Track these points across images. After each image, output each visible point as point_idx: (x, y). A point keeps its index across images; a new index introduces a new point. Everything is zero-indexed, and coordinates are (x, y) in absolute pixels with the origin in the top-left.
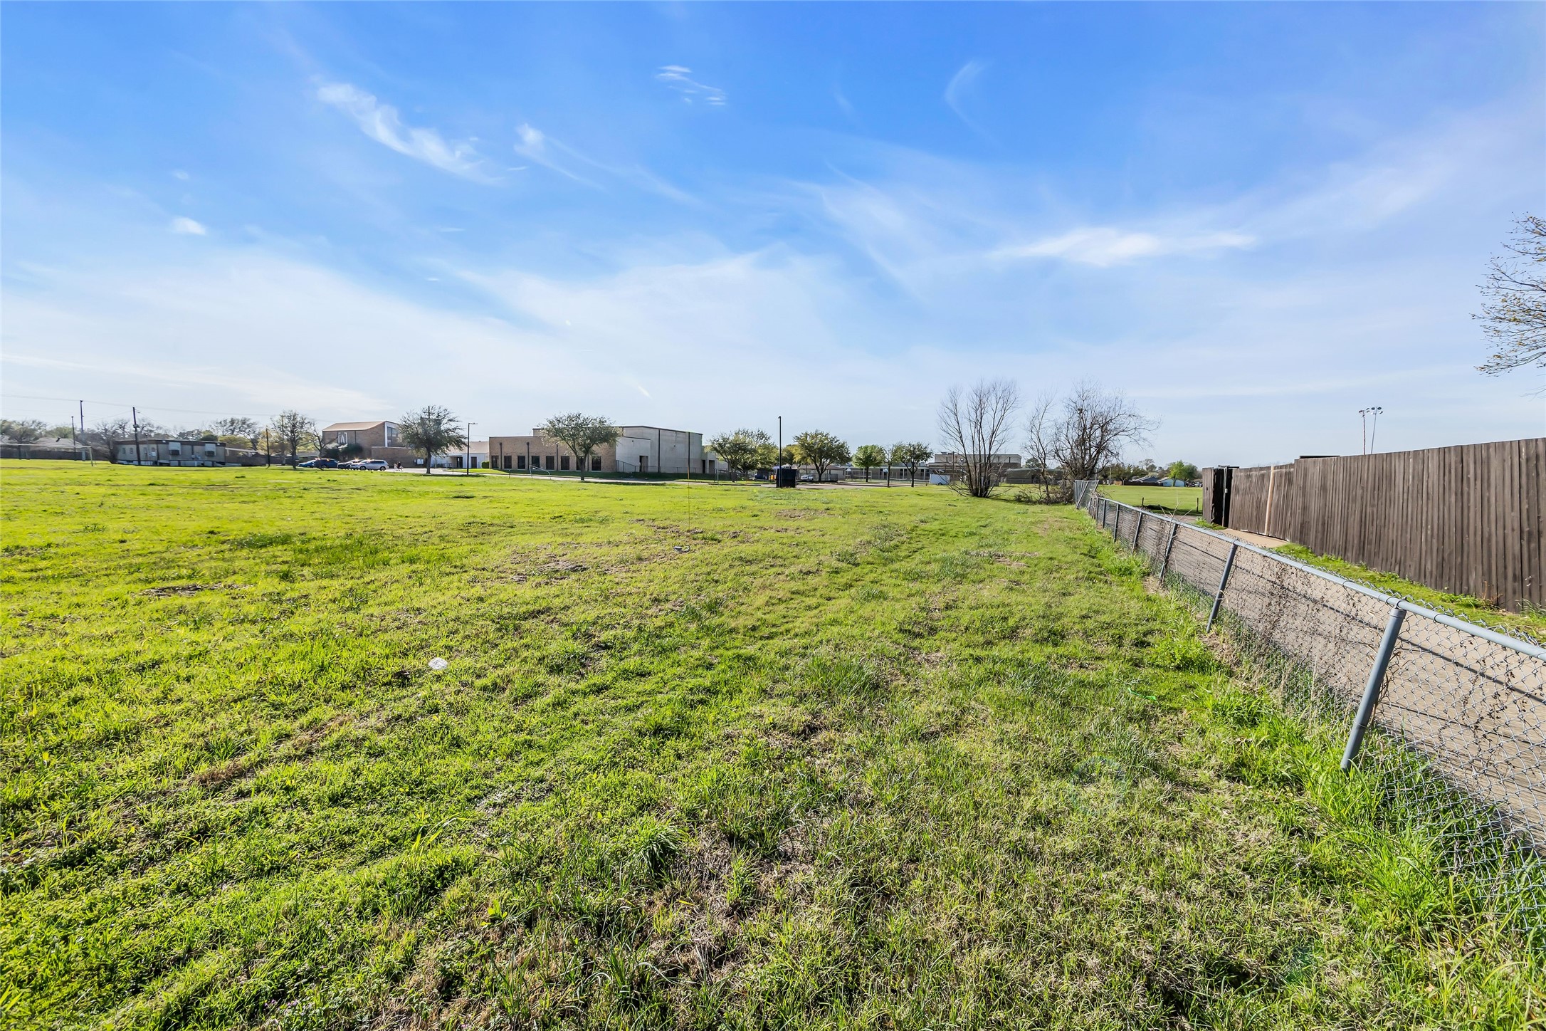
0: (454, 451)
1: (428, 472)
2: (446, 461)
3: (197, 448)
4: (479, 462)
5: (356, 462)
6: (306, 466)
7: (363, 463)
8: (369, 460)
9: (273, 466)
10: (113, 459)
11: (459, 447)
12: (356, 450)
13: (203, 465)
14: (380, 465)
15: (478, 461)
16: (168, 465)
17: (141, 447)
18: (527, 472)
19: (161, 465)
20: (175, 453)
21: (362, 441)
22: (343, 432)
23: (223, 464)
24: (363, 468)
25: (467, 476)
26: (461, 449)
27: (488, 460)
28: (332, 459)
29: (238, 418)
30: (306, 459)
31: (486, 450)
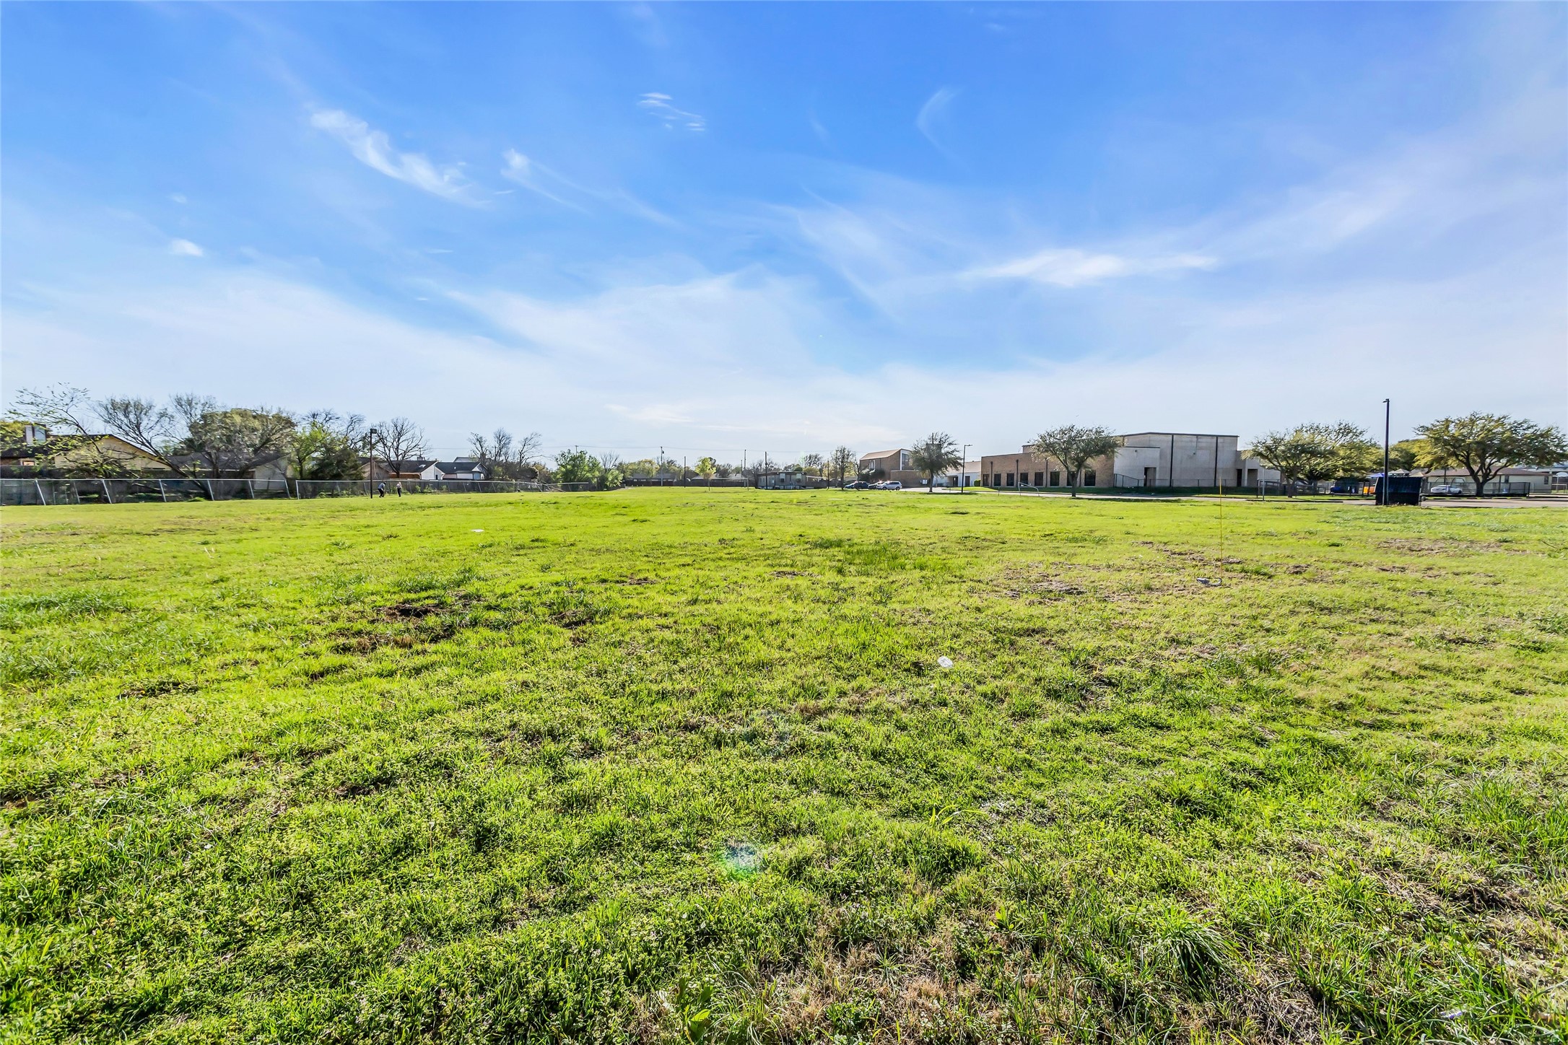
0: (951, 471)
1: (931, 491)
2: (945, 480)
3: (793, 477)
5: (880, 483)
6: (849, 488)
7: (884, 484)
8: (889, 482)
9: (831, 488)
10: (756, 485)
11: (956, 467)
12: (880, 474)
13: (796, 489)
14: (896, 486)
15: (971, 479)
16: (780, 489)
17: (768, 477)
18: (1016, 489)
19: (777, 489)
20: (782, 480)
21: (885, 466)
22: (872, 460)
23: (805, 487)
24: (885, 488)
25: (962, 493)
26: (957, 470)
28: (865, 482)
29: (814, 454)
30: (849, 482)
31: (979, 469)
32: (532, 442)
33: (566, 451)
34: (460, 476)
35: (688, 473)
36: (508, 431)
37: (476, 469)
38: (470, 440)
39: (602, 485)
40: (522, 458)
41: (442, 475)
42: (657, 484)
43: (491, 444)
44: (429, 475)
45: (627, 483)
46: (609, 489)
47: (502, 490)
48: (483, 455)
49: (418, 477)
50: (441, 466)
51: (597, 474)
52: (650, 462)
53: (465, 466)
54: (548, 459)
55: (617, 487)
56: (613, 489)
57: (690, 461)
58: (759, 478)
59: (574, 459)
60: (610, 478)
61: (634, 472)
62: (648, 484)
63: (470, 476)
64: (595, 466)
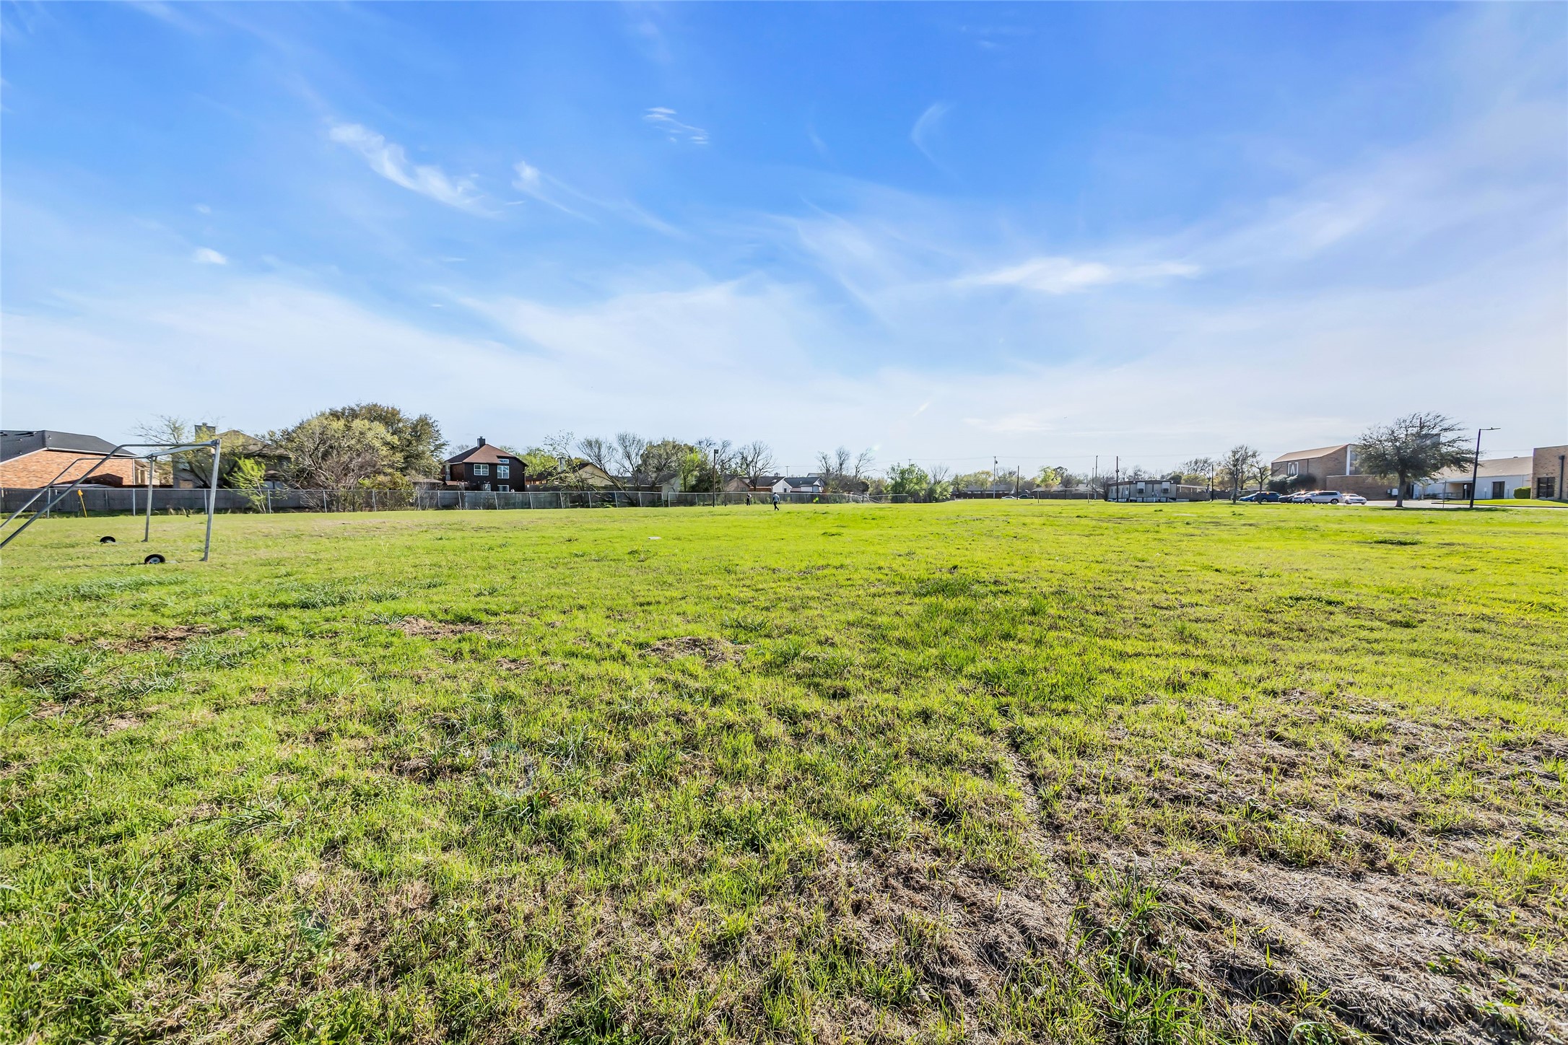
0: (1450, 475)
1: (1399, 505)
2: (1437, 488)
3: (1156, 486)
4: (1509, 488)
5: (1303, 494)
6: (1246, 500)
7: (1308, 495)
8: (1317, 492)
9: (1215, 501)
10: (1106, 497)
11: (1460, 466)
12: (1306, 482)
13: (1160, 501)
14: (1330, 498)
15: (1507, 487)
16: (1136, 501)
17: (1120, 487)
19: (1131, 501)
20: (1141, 491)
21: (1316, 471)
22: (1293, 462)
23: (1174, 499)
24: (1308, 501)
25: (1471, 509)
26: (1464, 470)
27: (1528, 485)
28: (1278, 492)
29: (1202, 458)
30: (1249, 493)
31: (1528, 470)
32: (868, 456)
33: (896, 464)
34: (803, 489)
35: (1030, 484)
36: (847, 449)
37: (817, 483)
38: (817, 458)
39: (930, 497)
40: (857, 472)
41: (790, 488)
42: (990, 496)
43: (834, 463)
44: (778, 488)
45: (958, 495)
46: (937, 500)
47: (835, 502)
48: (828, 470)
49: (770, 490)
50: (789, 481)
51: (925, 486)
52: (988, 473)
53: (808, 481)
54: (879, 471)
55: (947, 499)
56: (943, 500)
57: (1030, 473)
58: (1107, 490)
59: (903, 473)
60: (939, 490)
61: (968, 484)
62: (982, 495)
63: (810, 489)
64: (921, 479)
